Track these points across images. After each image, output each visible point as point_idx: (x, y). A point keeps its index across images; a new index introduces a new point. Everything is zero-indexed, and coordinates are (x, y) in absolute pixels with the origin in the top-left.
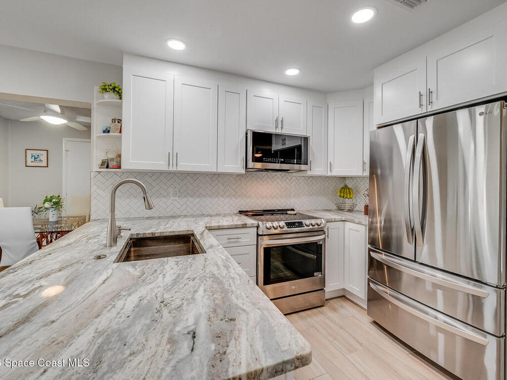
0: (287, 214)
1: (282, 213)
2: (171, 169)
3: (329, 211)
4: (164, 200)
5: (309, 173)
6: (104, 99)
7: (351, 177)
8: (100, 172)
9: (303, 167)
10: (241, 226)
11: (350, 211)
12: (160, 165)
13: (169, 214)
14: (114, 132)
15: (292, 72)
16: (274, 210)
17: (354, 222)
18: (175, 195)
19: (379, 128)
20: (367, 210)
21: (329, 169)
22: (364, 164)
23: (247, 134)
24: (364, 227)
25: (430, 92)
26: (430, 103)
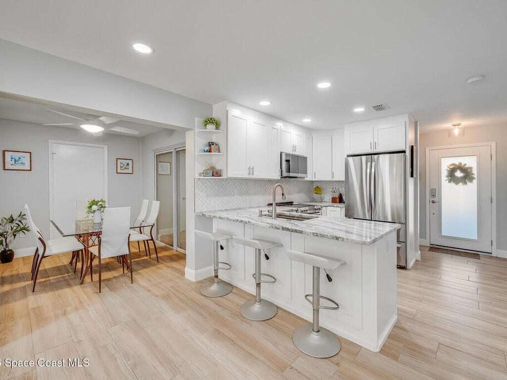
0: (292, 204)
2: (250, 177)
5: (306, 179)
6: (206, 129)
9: (303, 175)
11: (321, 201)
12: (244, 174)
14: (215, 152)
15: (306, 121)
16: (283, 203)
17: (334, 207)
19: (348, 156)
20: (334, 200)
21: (314, 176)
22: (333, 174)
23: (281, 155)
24: (340, 208)
25: (375, 143)
26: (376, 148)
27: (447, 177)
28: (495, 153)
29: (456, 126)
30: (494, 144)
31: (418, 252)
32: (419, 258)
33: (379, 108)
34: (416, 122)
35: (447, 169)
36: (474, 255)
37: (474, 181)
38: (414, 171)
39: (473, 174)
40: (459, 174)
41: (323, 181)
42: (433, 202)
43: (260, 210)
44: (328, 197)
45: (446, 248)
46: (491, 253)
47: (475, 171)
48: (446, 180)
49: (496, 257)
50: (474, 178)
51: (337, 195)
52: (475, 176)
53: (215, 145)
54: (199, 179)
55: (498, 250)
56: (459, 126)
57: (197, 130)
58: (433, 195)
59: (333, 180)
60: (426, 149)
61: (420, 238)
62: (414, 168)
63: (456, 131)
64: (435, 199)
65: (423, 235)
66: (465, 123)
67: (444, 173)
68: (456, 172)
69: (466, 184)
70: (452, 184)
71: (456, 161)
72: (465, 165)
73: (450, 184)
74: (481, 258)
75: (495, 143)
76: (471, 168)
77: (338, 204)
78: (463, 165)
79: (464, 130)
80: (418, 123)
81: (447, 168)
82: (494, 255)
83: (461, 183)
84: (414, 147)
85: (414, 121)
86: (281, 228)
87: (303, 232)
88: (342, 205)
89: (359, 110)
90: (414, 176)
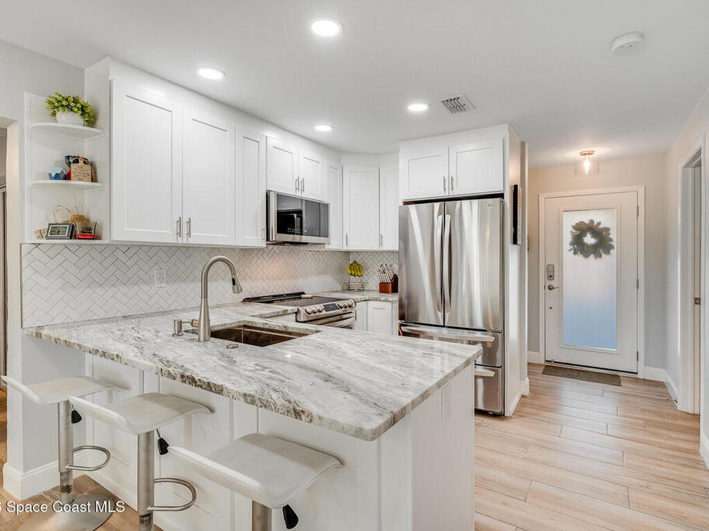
0: (301, 298)
1: (295, 298)
2: (180, 241)
3: (337, 291)
4: (146, 288)
5: (327, 247)
6: (57, 122)
7: (357, 252)
8: (39, 244)
9: (321, 240)
10: (282, 313)
11: (360, 290)
13: (153, 310)
14: (80, 179)
15: (323, 129)
16: (282, 295)
17: (380, 300)
18: (161, 279)
19: (406, 203)
20: (383, 288)
21: (345, 242)
22: (381, 237)
23: (267, 196)
24: (390, 303)
25: (452, 179)
26: (452, 188)
27: (572, 244)
28: (643, 205)
29: (587, 156)
30: (641, 191)
31: (524, 380)
32: (527, 392)
33: (454, 105)
34: (523, 144)
35: (571, 232)
36: (610, 377)
37: (612, 251)
38: (519, 233)
39: (611, 240)
40: (589, 240)
41: (367, 252)
42: (550, 288)
43: (178, 319)
44: (373, 282)
45: (569, 367)
46: (637, 373)
47: (613, 235)
48: (570, 250)
49: (644, 379)
50: (612, 247)
51: (388, 279)
52: (614, 243)
53: (81, 162)
54: (37, 245)
55: (647, 367)
56: (591, 156)
57: (28, 124)
58: (551, 276)
59: (381, 249)
60: (540, 197)
61: (529, 349)
62: (519, 227)
63: (587, 165)
64: (554, 283)
65: (533, 345)
66: (600, 151)
67: (568, 238)
68: (585, 235)
69: (600, 256)
70: (580, 257)
71: (585, 218)
72: (599, 224)
73: (576, 256)
74: (622, 384)
75: (643, 187)
76: (607, 230)
77: (390, 295)
78: (595, 224)
79: (599, 163)
80: (527, 146)
81: (571, 229)
82: (640, 376)
83: (592, 256)
84: (520, 189)
85: (520, 141)
86: (179, 377)
87: (225, 391)
88: (395, 298)
89: (418, 108)
90: (519, 242)
